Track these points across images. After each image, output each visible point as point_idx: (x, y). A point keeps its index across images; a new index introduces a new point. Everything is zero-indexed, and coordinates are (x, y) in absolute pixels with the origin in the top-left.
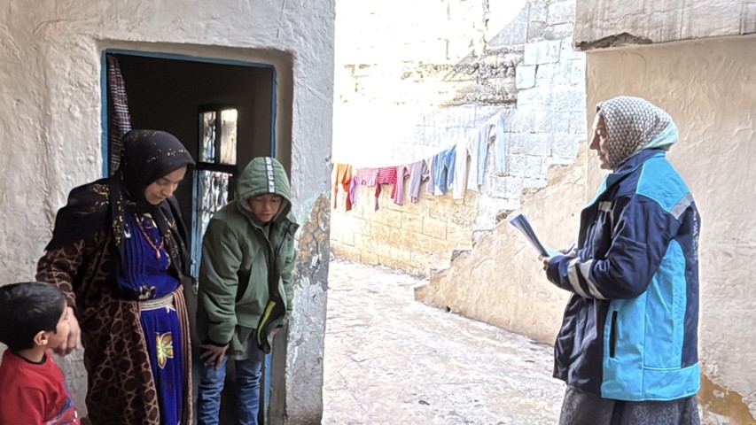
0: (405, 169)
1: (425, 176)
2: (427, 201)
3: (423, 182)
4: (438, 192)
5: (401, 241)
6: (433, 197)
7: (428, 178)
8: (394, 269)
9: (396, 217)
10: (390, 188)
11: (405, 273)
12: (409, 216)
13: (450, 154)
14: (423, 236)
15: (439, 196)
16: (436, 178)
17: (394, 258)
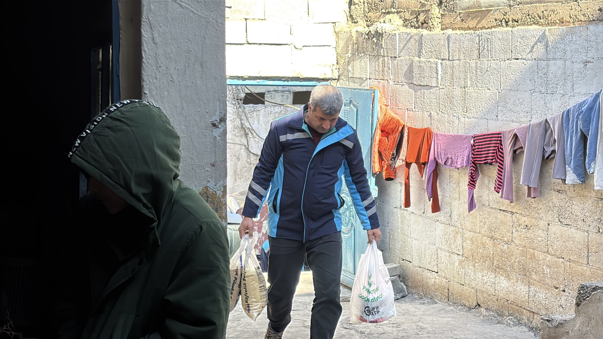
0: (516, 137)
1: (549, 150)
2: (554, 195)
3: (546, 160)
4: (571, 177)
5: (512, 266)
6: (563, 187)
7: (553, 152)
8: (501, 315)
9: (503, 223)
10: (493, 171)
11: (519, 323)
12: (524, 220)
13: (590, 109)
14: (549, 257)
15: (574, 185)
16: (568, 153)
17: (501, 295)
